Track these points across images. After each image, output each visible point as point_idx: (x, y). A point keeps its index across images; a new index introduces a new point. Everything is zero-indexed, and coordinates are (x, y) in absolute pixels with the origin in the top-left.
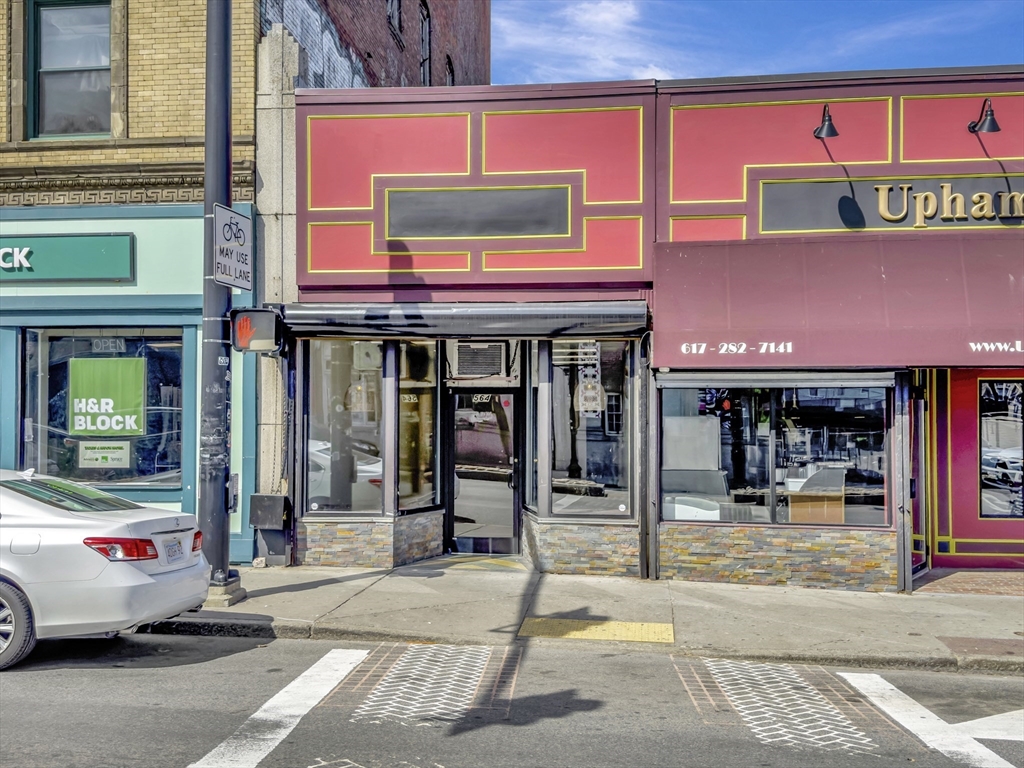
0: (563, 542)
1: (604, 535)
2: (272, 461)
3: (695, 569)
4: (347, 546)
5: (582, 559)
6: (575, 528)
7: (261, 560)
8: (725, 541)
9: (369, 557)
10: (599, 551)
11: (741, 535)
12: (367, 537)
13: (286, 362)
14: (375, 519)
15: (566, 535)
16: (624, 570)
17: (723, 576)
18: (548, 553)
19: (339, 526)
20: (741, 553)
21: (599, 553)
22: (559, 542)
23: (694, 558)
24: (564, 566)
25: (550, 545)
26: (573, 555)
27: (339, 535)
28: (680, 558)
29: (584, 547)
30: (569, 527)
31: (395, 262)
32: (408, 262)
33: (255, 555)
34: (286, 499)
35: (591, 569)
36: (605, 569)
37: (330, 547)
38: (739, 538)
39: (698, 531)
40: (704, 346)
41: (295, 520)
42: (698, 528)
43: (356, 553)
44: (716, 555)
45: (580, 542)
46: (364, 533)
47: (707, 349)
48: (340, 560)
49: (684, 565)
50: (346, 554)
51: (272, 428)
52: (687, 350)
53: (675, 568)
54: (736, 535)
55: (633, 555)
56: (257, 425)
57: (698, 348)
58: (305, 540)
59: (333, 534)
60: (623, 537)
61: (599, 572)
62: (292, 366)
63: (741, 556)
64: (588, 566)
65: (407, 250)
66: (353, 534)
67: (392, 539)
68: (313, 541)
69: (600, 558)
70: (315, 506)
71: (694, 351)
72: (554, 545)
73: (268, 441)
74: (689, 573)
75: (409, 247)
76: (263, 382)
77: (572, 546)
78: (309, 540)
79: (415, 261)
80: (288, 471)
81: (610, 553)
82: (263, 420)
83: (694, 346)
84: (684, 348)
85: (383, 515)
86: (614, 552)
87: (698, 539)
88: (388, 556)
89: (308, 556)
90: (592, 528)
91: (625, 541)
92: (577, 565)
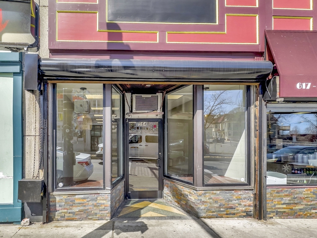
0: (211, 200)
1: (234, 195)
2: (33, 158)
3: (285, 212)
4: (82, 208)
5: (222, 209)
6: (218, 192)
7: (26, 220)
8: (300, 196)
9: (96, 214)
10: (231, 204)
11: (309, 192)
12: (94, 203)
13: (42, 97)
14: (98, 191)
15: (212, 196)
16: (245, 214)
17: (299, 215)
18: (203, 207)
19: (77, 196)
20: (309, 202)
21: (231, 205)
22: (208, 201)
23: (284, 206)
24: (211, 214)
25: (204, 202)
26: (217, 207)
27: (76, 202)
28: (277, 206)
29: (223, 202)
30: (215, 192)
31: (111, 36)
32: (119, 36)
33: (23, 217)
34: (43, 182)
35: (227, 214)
36: (234, 214)
37: (71, 209)
38: (307, 194)
39: (287, 191)
40: (309, 84)
41: (49, 194)
42: (286, 189)
43: (87, 212)
44: (296, 204)
45: (221, 200)
46: (92, 200)
47: (311, 86)
48: (77, 217)
49: (279, 210)
50: (82, 213)
51: (33, 138)
52: (300, 87)
53: (274, 212)
54: (306, 192)
55: (249, 206)
56: (23, 136)
57: (306, 85)
58: (55, 205)
59: (73, 201)
60: (244, 196)
61: (231, 216)
62: (46, 99)
63: (309, 204)
64: (225, 213)
65: (120, 29)
66: (85, 201)
67: (109, 203)
68: (60, 206)
69: (231, 208)
70: (61, 185)
71: (304, 87)
72: (206, 202)
73: (30, 146)
74: (282, 214)
75: (121, 27)
76: (27, 109)
77: (216, 202)
78: (57, 205)
79: (124, 35)
80: (43, 164)
81: (237, 205)
82: (27, 133)
83: (304, 84)
84: (298, 86)
85: (104, 189)
86: (239, 205)
87: (286, 195)
88: (107, 213)
89: (57, 215)
90: (227, 192)
91: (245, 198)
92: (219, 213)
